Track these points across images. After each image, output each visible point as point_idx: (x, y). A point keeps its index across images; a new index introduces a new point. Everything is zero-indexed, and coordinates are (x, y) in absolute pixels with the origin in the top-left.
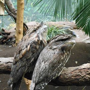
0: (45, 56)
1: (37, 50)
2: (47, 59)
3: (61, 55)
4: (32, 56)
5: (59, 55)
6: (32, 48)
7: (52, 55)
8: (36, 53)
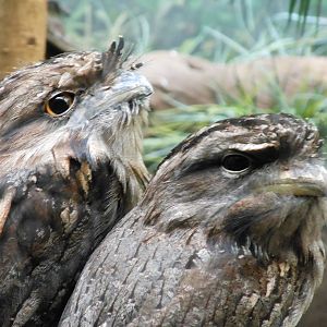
0: (119, 285)
1: (66, 239)
2: (130, 306)
3: (242, 274)
4: (22, 279)
5: (225, 277)
6: (25, 219)
7: (172, 273)
8: (58, 261)
